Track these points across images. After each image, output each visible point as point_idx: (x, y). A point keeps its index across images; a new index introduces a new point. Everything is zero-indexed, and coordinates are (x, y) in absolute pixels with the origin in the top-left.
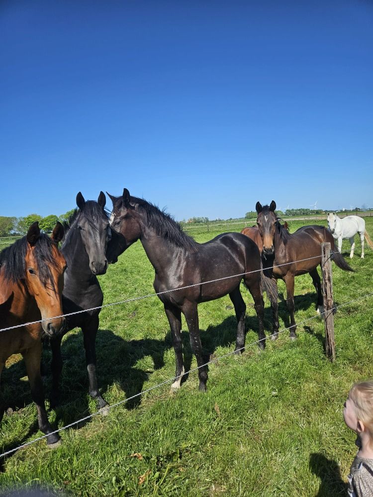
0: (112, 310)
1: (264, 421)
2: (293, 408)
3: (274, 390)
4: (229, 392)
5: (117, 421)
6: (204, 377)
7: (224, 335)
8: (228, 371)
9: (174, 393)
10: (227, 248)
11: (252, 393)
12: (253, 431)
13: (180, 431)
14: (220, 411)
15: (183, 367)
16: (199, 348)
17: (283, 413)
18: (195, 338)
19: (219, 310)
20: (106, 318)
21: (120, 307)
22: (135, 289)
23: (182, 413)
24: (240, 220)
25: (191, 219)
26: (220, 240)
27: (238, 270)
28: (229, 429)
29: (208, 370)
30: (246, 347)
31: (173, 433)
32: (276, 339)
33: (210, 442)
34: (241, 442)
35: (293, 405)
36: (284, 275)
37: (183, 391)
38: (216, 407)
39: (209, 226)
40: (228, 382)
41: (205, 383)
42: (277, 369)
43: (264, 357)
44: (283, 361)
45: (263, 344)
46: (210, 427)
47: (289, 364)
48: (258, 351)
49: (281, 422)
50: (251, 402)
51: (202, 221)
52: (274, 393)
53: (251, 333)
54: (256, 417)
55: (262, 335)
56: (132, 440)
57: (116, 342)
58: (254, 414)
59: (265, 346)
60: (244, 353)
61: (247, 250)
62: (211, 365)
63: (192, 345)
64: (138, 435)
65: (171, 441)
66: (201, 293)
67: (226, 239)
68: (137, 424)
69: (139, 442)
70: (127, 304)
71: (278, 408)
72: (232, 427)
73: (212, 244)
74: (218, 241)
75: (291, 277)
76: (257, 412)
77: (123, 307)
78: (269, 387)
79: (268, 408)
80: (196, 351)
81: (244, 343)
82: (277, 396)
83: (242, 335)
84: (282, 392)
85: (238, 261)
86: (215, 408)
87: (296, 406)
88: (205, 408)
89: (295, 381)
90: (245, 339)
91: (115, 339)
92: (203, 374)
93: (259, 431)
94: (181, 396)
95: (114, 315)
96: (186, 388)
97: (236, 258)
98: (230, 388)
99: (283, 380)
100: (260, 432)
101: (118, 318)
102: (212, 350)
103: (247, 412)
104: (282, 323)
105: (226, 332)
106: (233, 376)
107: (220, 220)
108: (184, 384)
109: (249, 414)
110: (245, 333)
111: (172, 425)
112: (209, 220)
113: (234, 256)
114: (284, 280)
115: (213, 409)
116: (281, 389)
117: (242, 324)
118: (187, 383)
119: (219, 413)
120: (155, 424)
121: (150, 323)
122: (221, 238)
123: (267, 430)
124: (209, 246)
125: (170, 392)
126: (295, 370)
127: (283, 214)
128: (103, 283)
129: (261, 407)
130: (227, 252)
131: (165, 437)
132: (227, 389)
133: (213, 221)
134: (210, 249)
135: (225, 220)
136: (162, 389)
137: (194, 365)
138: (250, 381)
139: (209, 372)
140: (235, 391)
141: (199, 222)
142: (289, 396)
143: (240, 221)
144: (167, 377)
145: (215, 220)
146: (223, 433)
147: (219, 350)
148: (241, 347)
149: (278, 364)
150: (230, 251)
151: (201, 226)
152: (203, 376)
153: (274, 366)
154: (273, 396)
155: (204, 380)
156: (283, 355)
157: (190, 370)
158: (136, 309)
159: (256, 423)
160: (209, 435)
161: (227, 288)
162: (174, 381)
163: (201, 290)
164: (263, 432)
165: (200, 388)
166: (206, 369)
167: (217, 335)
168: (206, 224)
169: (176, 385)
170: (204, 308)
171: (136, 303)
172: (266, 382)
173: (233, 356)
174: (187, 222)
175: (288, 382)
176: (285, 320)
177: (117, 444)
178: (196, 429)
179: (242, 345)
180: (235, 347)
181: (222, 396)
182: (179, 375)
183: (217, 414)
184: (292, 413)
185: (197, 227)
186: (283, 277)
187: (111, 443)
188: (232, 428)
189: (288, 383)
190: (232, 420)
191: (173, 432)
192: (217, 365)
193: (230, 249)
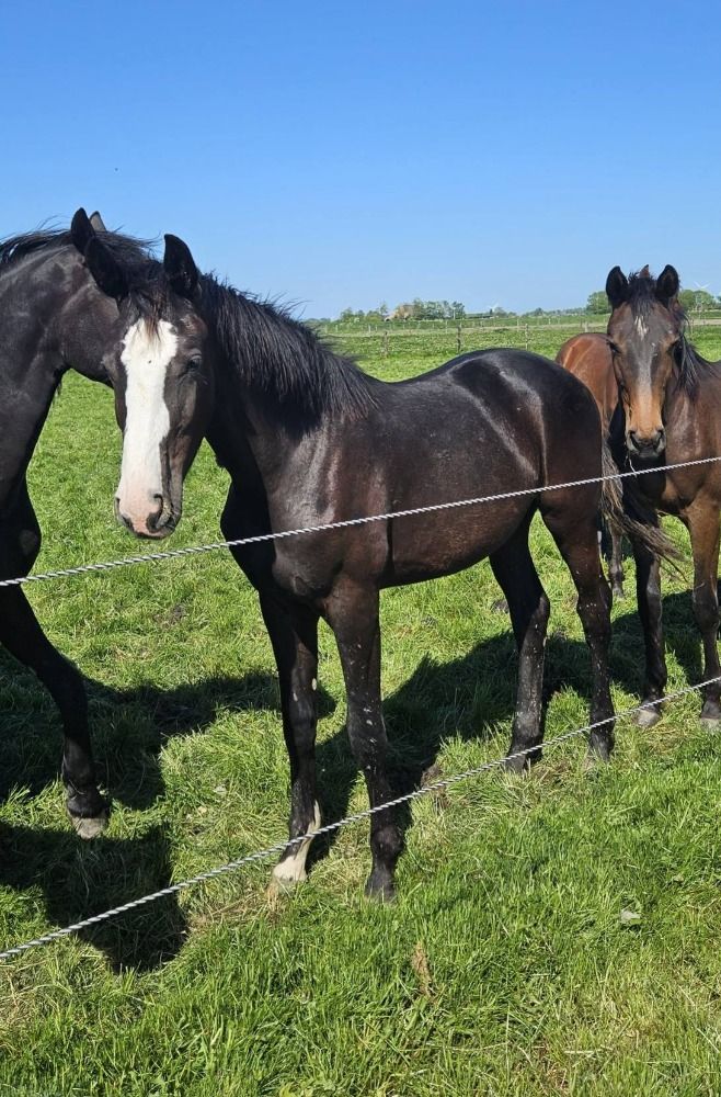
0: (105, 597)
1: (585, 1015)
2: (691, 970)
3: (626, 903)
4: (468, 906)
5: (69, 990)
6: (388, 846)
7: (475, 700)
8: (478, 826)
9: (281, 897)
10: (478, 402)
11: (551, 913)
12: (543, 1052)
13: (284, 1038)
14: (431, 974)
15: (317, 808)
16: (378, 746)
17: (654, 991)
18: (367, 710)
19: (468, 612)
20: (82, 623)
21: (132, 588)
22: (195, 529)
23: (297, 974)
24: (569, 316)
25: (406, 307)
26: (454, 372)
27: (513, 479)
28: (457, 1039)
29: (408, 821)
30: (546, 746)
31: (256, 1046)
32: (654, 722)
33: (385, 1085)
34: (497, 1089)
35: (693, 961)
36: (686, 503)
37: (312, 891)
38: (419, 958)
39: (464, 331)
40: (469, 869)
41: (391, 866)
42: (645, 830)
43: (604, 786)
44: (668, 800)
45: (604, 736)
46: (388, 1030)
47: (688, 815)
48: (588, 762)
49: (644, 1022)
50: (542, 943)
51: (441, 315)
52: (628, 916)
53: (567, 699)
54: (557, 1002)
55: (603, 707)
56: (107, 1064)
57: (103, 707)
58: (552, 988)
59: (610, 745)
60: (539, 766)
61: (548, 410)
62: (421, 805)
63: (354, 734)
64: (130, 1046)
65: (245, 1074)
66: (390, 552)
67: (474, 371)
68: (134, 1005)
69: (133, 1074)
70: (160, 578)
71: (638, 972)
72: (468, 1032)
73: (424, 383)
74: (448, 376)
75: (708, 509)
76: (562, 983)
77: (144, 591)
78: (614, 891)
79: (603, 967)
80: (366, 755)
81: (542, 730)
82: (636, 928)
83: (533, 703)
84: (656, 914)
85: (513, 448)
86: (414, 963)
87: (702, 967)
88: (378, 961)
89: (706, 877)
90: (544, 718)
91: (103, 695)
92: (387, 836)
93: (562, 1053)
94: (303, 912)
95: (110, 614)
96: (324, 882)
97: (505, 438)
98: (476, 891)
99: (663, 869)
100: (566, 1056)
101: (121, 625)
102: (430, 753)
103: (527, 980)
104: (674, 669)
105: (481, 690)
106: (490, 847)
107: (502, 315)
108: (318, 866)
109: (535, 988)
110: (545, 699)
111: (253, 1015)
112: (467, 311)
113: (500, 430)
114: (685, 521)
115: (407, 965)
116: (653, 903)
117: (534, 667)
118: (331, 863)
119: (426, 980)
120: (196, 1010)
121: (228, 647)
122: (458, 366)
123: (592, 1052)
124: (413, 389)
125: (268, 895)
126: (706, 836)
127: (713, 304)
128: (90, 502)
129: (576, 964)
130: (478, 413)
131: (225, 1060)
132: (463, 895)
133: (478, 317)
134: (419, 399)
135: (520, 314)
136: (241, 882)
137: (360, 802)
138: (547, 870)
139: (410, 830)
140: (493, 900)
141: (433, 317)
142: (680, 931)
143: (569, 320)
144: (264, 838)
145: (485, 311)
146: (433, 1053)
147: (455, 752)
148: (529, 745)
149: (652, 814)
150: (484, 412)
151: (439, 332)
152: (388, 841)
153: (635, 820)
154: (623, 927)
155: (387, 855)
156: (673, 780)
157: (344, 817)
158: (187, 593)
159: (557, 1023)
160: (383, 1061)
161: (476, 534)
162: (285, 855)
163: (390, 541)
164: (576, 1057)
165: (372, 885)
166: (401, 817)
167: (452, 700)
168: (453, 324)
169: (291, 869)
170: (418, 605)
171: (191, 576)
172: (601, 873)
173: (498, 778)
174: (391, 314)
175: (678, 877)
176: (687, 659)
177: (53, 1074)
178: (338, 1032)
179: (531, 739)
180: (508, 744)
181: (444, 917)
182: (301, 834)
183: (418, 984)
184: (686, 992)
185: (423, 332)
186: (682, 512)
187: (30, 1071)
188: (468, 1036)
189: (680, 883)
190: (472, 1009)
191: (254, 1041)
192: (442, 803)
193: (486, 404)
